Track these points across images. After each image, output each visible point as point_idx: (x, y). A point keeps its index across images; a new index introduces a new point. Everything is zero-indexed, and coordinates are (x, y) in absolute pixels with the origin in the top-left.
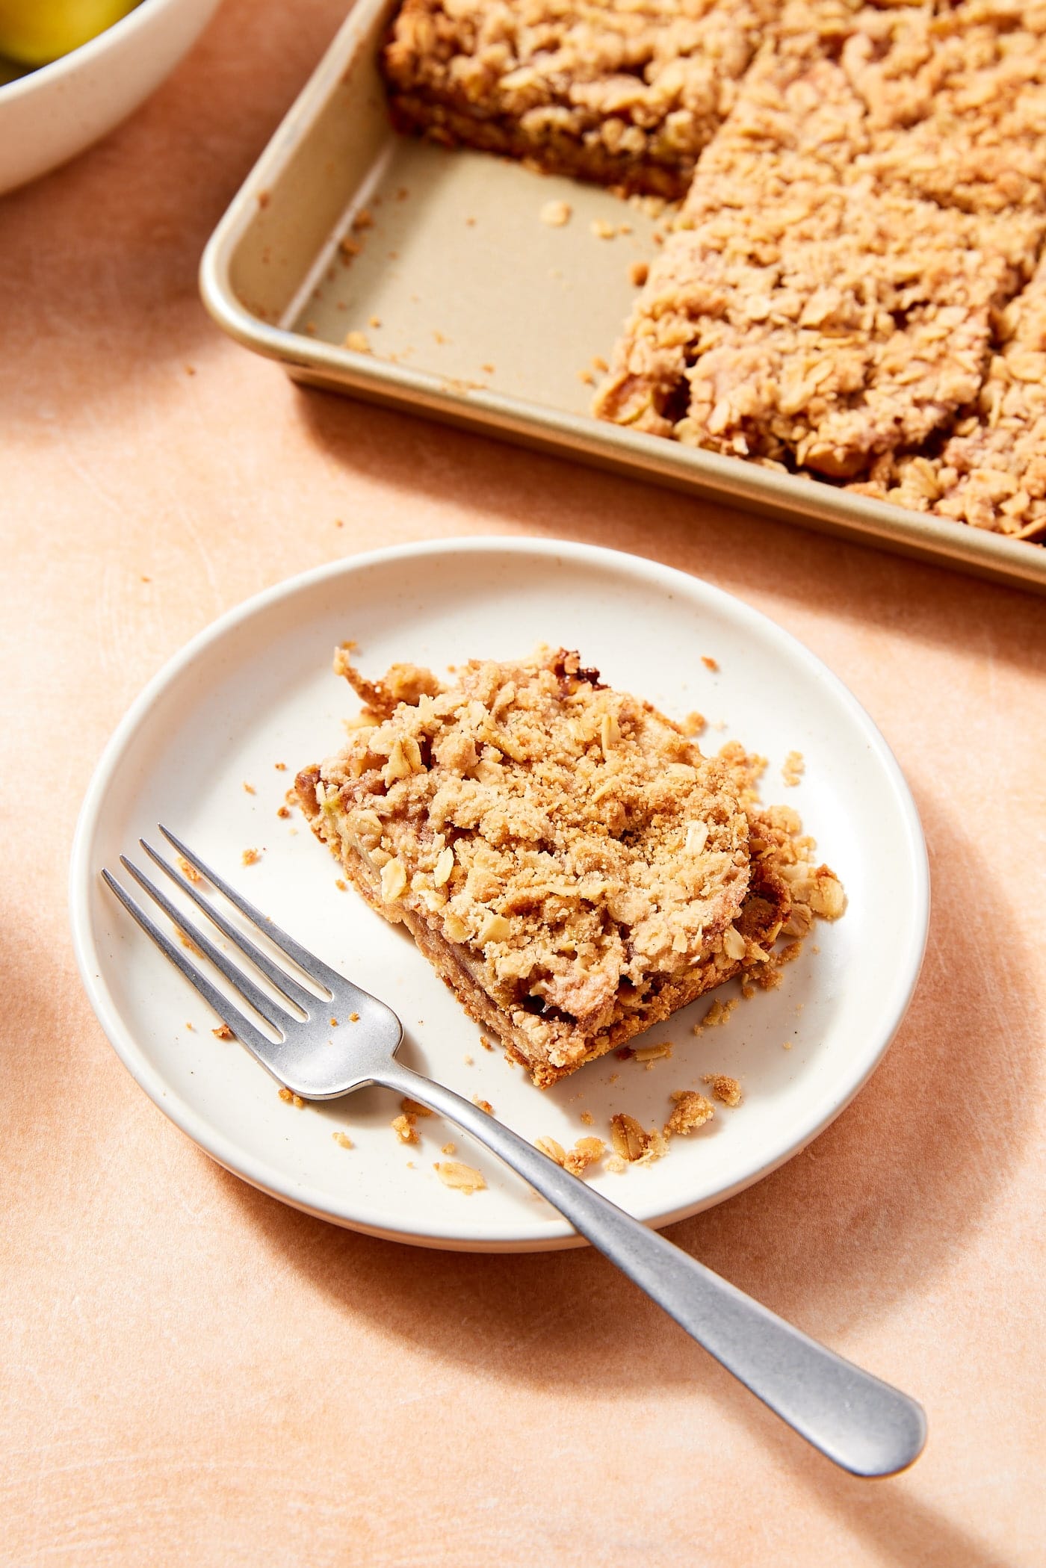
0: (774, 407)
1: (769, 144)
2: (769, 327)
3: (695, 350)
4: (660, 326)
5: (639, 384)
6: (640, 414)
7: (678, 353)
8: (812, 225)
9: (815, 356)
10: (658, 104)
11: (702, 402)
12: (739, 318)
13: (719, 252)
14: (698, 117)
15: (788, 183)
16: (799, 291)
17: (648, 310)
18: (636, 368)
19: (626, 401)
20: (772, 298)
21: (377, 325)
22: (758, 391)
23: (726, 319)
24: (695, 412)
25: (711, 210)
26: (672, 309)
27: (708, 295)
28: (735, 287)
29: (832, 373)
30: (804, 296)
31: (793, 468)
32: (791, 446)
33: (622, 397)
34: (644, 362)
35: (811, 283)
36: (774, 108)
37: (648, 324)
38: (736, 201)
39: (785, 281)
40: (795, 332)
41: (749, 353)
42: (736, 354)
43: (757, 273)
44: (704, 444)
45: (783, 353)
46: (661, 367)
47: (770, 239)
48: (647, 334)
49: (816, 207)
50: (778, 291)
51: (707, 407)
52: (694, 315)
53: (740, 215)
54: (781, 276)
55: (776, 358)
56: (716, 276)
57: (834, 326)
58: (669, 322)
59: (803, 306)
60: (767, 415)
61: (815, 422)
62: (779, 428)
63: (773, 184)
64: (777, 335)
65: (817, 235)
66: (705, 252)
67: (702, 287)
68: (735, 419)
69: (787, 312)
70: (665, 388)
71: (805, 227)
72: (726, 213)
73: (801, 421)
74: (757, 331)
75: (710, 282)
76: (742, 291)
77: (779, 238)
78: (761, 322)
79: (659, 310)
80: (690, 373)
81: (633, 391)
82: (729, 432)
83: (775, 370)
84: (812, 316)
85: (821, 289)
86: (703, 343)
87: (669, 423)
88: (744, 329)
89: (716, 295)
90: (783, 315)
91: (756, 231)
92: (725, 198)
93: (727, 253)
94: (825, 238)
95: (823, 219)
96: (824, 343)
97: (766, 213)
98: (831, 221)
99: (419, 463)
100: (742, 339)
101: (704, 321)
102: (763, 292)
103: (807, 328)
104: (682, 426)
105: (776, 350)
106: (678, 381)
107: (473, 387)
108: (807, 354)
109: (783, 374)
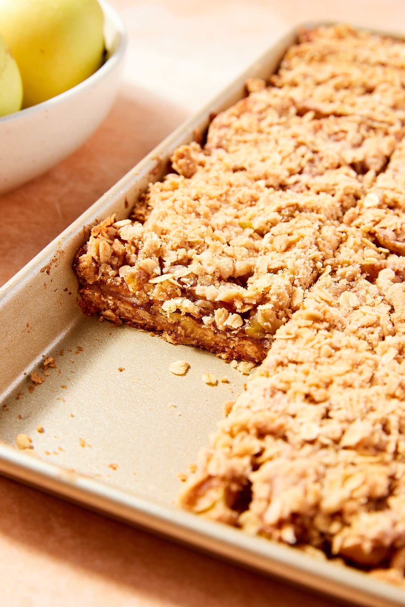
0: (317, 507)
1: (326, 325)
2: (317, 446)
3: (260, 460)
4: (236, 441)
5: (215, 482)
6: (213, 506)
7: (246, 461)
8: (354, 377)
9: (351, 470)
10: (251, 298)
11: (261, 499)
12: (295, 439)
13: (285, 392)
14: (278, 308)
15: (337, 349)
16: (341, 422)
17: (228, 429)
18: (213, 470)
19: (203, 495)
20: (321, 426)
21: (41, 431)
22: (306, 493)
23: (285, 438)
24: (255, 506)
25: (281, 364)
26: (245, 429)
27: (273, 420)
28: (294, 416)
29: (364, 483)
30: (345, 425)
31: (330, 555)
32: (328, 538)
33: (200, 492)
34: (219, 466)
35: (350, 416)
36: (329, 303)
37: (227, 438)
38: (299, 360)
39: (331, 414)
40: (337, 451)
41: (300, 464)
42: (290, 464)
43: (311, 407)
44: (261, 533)
45: (327, 466)
46: (233, 471)
47: (322, 384)
48: (225, 446)
49: (356, 365)
50: (325, 421)
51: (264, 504)
52: (261, 435)
53: (300, 368)
54: (328, 411)
55: (321, 469)
56: (280, 408)
57: (366, 448)
58: (243, 438)
59: (343, 432)
60: (311, 513)
61: (348, 519)
62: (320, 523)
63: (326, 348)
64: (323, 452)
65: (356, 384)
66: (274, 391)
67: (269, 415)
68: (286, 514)
69: (331, 436)
70: (234, 487)
71: (348, 378)
72: (292, 366)
73: (338, 518)
74: (308, 448)
75: (276, 412)
76: (298, 420)
77: (328, 385)
78: (312, 442)
79: (236, 429)
80: (254, 477)
81: (210, 488)
82: (280, 524)
83: (320, 478)
84: (349, 440)
85: (358, 421)
86: (266, 455)
87: (234, 514)
88: (298, 446)
89: (279, 421)
90: (328, 438)
91: (311, 379)
92: (291, 357)
93: (290, 392)
94: (361, 387)
95: (361, 373)
96: (359, 459)
97: (319, 367)
98: (367, 375)
99: (49, 531)
100: (296, 453)
101: (269, 439)
102: (314, 420)
103: (346, 448)
104: (245, 517)
105: (321, 463)
106: (245, 483)
107: (82, 475)
108: (345, 467)
109: (326, 482)
